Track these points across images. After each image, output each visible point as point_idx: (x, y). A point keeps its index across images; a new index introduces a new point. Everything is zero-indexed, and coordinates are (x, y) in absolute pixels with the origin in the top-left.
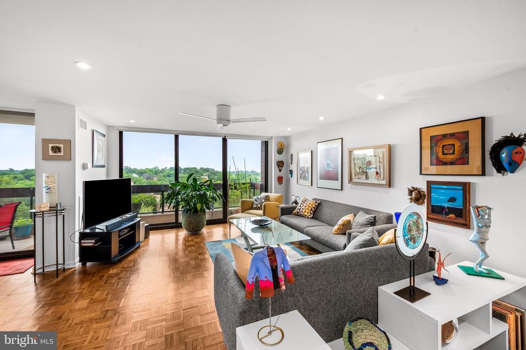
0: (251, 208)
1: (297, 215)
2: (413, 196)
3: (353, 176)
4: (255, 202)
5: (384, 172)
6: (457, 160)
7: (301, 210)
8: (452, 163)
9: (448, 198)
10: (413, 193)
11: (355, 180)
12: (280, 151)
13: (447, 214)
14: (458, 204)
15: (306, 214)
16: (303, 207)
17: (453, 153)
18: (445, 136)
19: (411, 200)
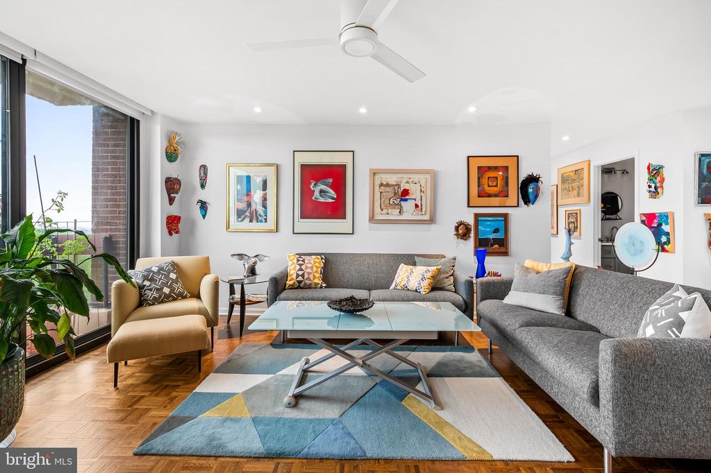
0: (142, 302)
1: (299, 287)
2: (460, 232)
3: (377, 210)
4: (147, 283)
5: (427, 205)
6: (500, 192)
7: (306, 276)
8: (496, 195)
9: (493, 229)
10: (460, 228)
11: (378, 217)
12: (171, 156)
13: (492, 245)
14: (500, 235)
15: (316, 281)
16: (309, 270)
17: (496, 186)
18: (489, 168)
19: (457, 235)
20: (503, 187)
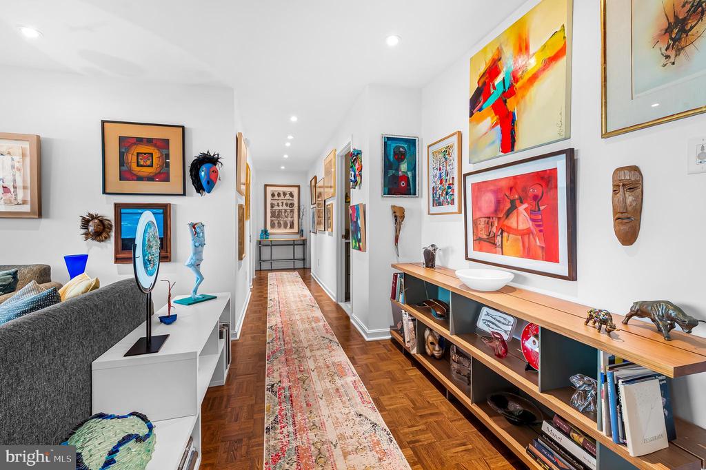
6: (156, 174)
8: (150, 179)
17: (151, 166)
18: (140, 141)
19: (87, 235)
20: (161, 167)
